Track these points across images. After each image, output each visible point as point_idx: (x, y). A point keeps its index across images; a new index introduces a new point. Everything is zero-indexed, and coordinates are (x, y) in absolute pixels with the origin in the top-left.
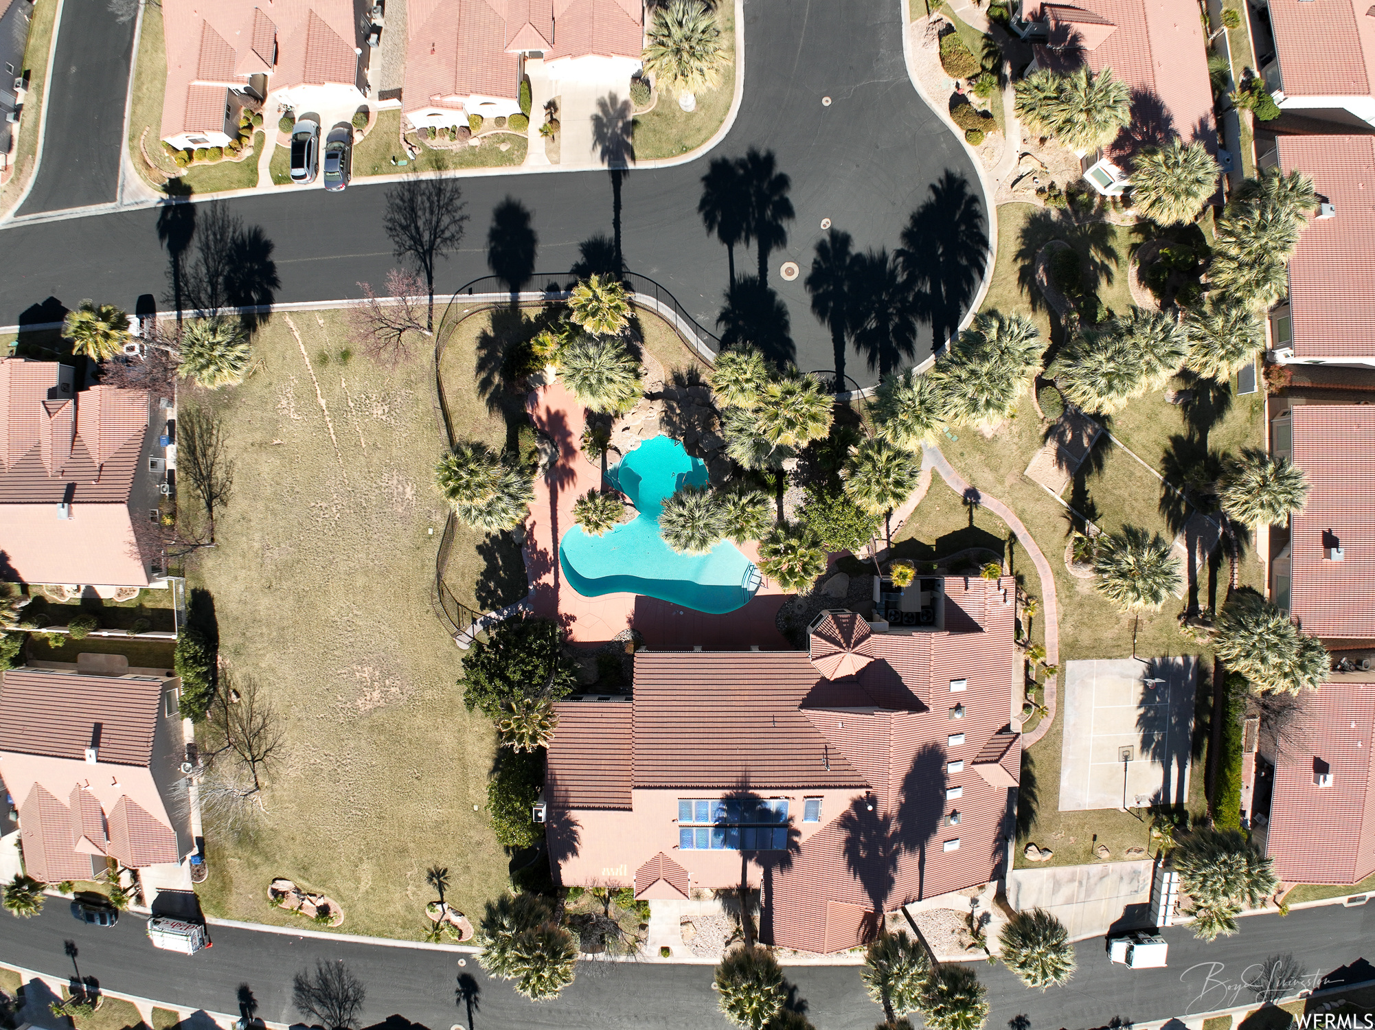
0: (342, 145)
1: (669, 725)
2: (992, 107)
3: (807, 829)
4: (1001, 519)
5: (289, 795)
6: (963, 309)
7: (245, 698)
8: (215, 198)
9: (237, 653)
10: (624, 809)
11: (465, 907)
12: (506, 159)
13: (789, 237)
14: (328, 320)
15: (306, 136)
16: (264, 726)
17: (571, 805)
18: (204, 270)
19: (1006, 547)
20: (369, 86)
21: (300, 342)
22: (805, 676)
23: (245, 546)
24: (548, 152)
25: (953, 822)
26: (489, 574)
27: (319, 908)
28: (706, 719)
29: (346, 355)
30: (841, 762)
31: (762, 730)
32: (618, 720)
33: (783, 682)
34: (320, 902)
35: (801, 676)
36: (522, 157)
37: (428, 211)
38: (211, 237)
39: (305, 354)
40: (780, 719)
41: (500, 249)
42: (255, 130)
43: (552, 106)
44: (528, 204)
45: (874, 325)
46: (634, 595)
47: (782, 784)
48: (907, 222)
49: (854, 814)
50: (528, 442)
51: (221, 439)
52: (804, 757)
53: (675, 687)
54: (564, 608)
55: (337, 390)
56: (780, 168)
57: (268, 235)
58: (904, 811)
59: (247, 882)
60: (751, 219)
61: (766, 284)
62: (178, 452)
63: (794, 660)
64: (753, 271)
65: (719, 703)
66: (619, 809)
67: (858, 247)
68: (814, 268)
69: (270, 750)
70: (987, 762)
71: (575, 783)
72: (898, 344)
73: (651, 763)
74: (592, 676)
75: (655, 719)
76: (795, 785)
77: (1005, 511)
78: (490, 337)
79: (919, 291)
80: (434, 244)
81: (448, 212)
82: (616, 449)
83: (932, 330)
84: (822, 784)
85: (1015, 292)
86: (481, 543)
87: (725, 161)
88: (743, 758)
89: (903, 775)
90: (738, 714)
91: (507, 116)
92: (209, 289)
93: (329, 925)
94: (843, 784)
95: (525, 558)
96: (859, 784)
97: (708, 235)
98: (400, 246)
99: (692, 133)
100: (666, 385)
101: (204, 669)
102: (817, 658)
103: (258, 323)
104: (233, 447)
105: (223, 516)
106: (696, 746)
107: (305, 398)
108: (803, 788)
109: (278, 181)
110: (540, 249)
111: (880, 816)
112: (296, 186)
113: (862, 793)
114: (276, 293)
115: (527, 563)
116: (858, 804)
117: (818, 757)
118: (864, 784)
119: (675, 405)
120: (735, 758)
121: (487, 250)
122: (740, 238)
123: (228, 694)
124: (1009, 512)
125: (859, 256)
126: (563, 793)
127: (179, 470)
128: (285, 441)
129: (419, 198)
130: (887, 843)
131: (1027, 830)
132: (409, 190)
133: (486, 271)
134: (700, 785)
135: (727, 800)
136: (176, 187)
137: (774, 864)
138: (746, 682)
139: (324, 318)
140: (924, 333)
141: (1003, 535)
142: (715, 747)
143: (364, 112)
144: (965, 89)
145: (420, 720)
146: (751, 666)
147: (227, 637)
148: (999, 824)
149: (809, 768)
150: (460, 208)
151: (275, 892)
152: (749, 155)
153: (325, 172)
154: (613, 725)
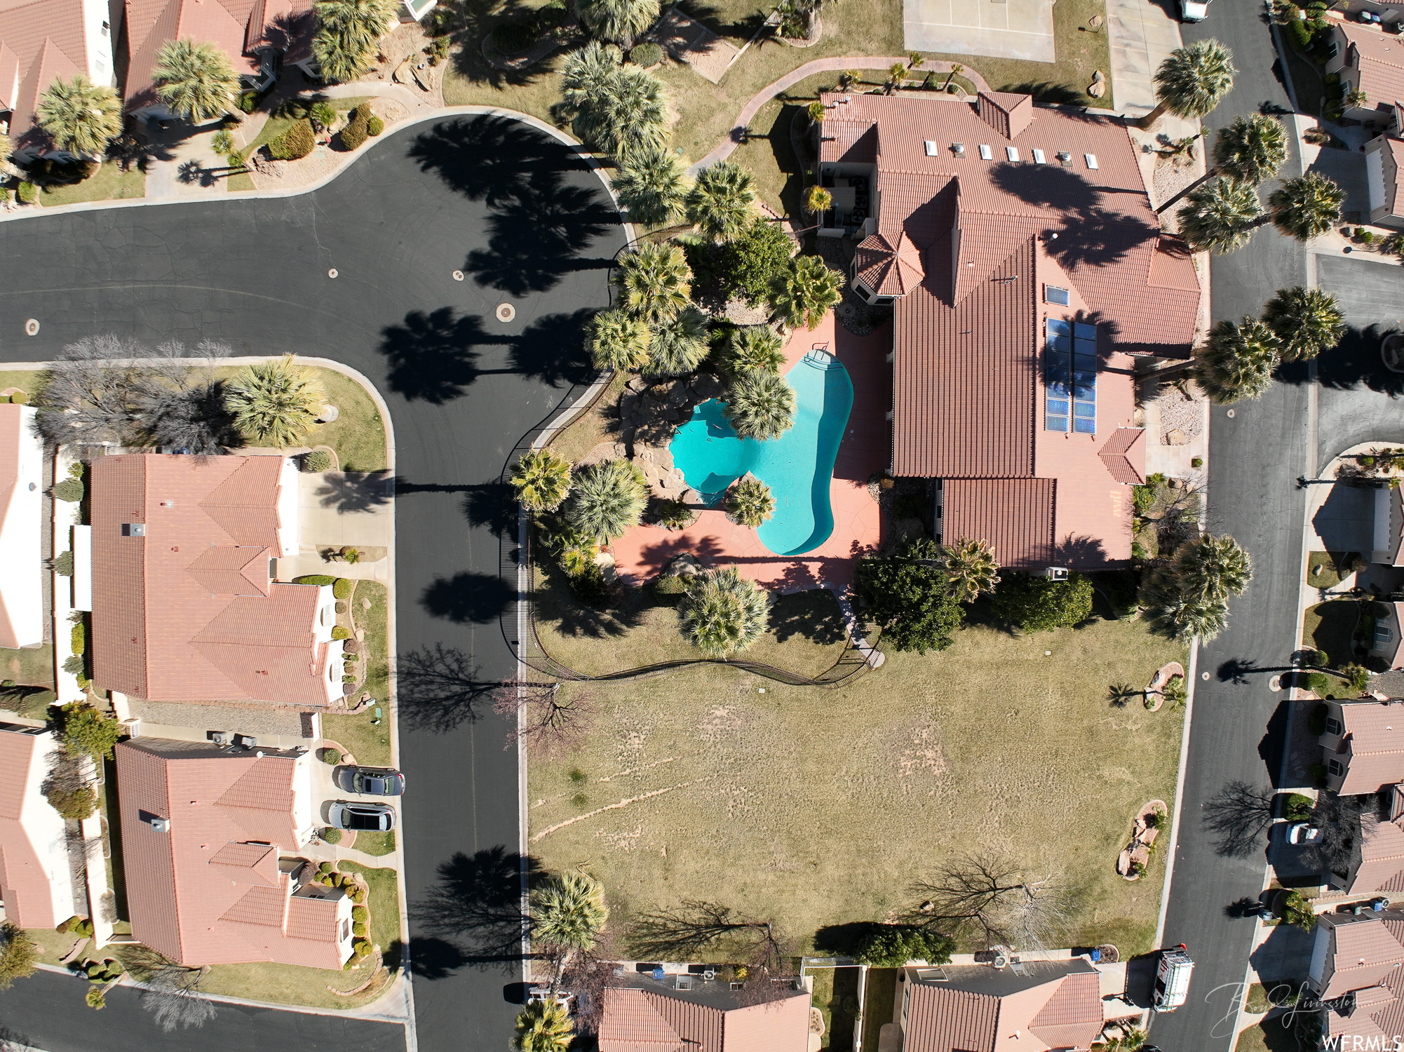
0: (357, 776)
1: (969, 439)
2: (345, 109)
3: (1076, 304)
4: (762, 108)
5: (1032, 851)
6: (548, 140)
7: (929, 895)
8: (406, 916)
9: (882, 902)
10: (1055, 487)
11: (1149, 670)
12: (380, 603)
13: (470, 313)
14: (539, 795)
15: (346, 813)
16: (959, 876)
17: (1049, 542)
18: (481, 929)
19: (790, 103)
20: (297, 748)
21: (561, 825)
22: (920, 302)
23: (772, 889)
24: (374, 559)
25: (1068, 159)
26: (808, 631)
27: (1149, 826)
28: (963, 401)
29: (576, 776)
30: (1008, 265)
31: (975, 345)
32: (963, 494)
33: (925, 324)
34: (1142, 823)
35: (920, 306)
36: (378, 586)
37: (430, 687)
38: (447, 921)
39: (573, 820)
40: (964, 327)
41: (472, 611)
42: (337, 871)
43: (327, 555)
44: (427, 581)
45: (563, 229)
46: (833, 480)
47: (1031, 324)
48: (459, 196)
49: (1060, 255)
50: (673, 584)
51: (658, 914)
52: (1003, 302)
53: (929, 434)
54: (845, 553)
55: (612, 786)
56: (399, 320)
57: (447, 858)
58: (1057, 204)
59: (1120, 903)
60: (451, 352)
61: (517, 337)
62: (670, 961)
63: (904, 313)
64: (504, 350)
65: (947, 388)
66: (1054, 493)
67: (482, 244)
68: (504, 289)
69: (984, 870)
70: (1008, 124)
71: (1027, 538)
72: (583, 205)
73: (1007, 458)
74: (915, 524)
75: (963, 454)
76: (1031, 311)
77: (754, 103)
78: (563, 623)
79: (529, 184)
80: (464, 680)
81: (432, 665)
82: (683, 493)
83: (570, 171)
84: (1030, 284)
85: (533, 89)
86: (775, 637)
87: (390, 377)
88: (1003, 364)
89: (1021, 204)
90: (958, 369)
91: (335, 601)
92: (502, 924)
93: (1166, 815)
94: (1031, 264)
95: (792, 592)
96: (1031, 248)
97: (466, 395)
98: (465, 717)
99: (360, 410)
100: (618, 441)
101: (899, 935)
102: (902, 288)
103: (538, 871)
104: (668, 900)
105: (739, 913)
106: (991, 411)
107: (619, 821)
108: (1034, 303)
109: (391, 847)
110: (474, 568)
111: (1063, 227)
112: (398, 827)
113: (1039, 244)
114: (508, 851)
115: (797, 589)
116: (1051, 250)
117: (1003, 288)
118: (1030, 242)
119: (639, 430)
120: (1003, 372)
121: (473, 625)
122: (470, 363)
123: (924, 915)
124: (755, 99)
125: (492, 243)
126: (1038, 551)
127: (689, 960)
128: (664, 843)
129: (417, 695)
130: (1091, 221)
131: (1075, 95)
132: (407, 706)
133: (494, 626)
134: (1030, 407)
135: (1047, 381)
136: (392, 958)
137: (1110, 340)
138: (925, 361)
139: (537, 799)
140: (572, 179)
141: (778, 106)
142: (991, 392)
143: (323, 753)
144: (326, 136)
145: (957, 709)
146: (909, 357)
147: (865, 912)
148: (1070, 117)
149: (1014, 297)
150: (428, 652)
151: (1131, 872)
152: (385, 353)
153: (385, 794)
154: (968, 500)
